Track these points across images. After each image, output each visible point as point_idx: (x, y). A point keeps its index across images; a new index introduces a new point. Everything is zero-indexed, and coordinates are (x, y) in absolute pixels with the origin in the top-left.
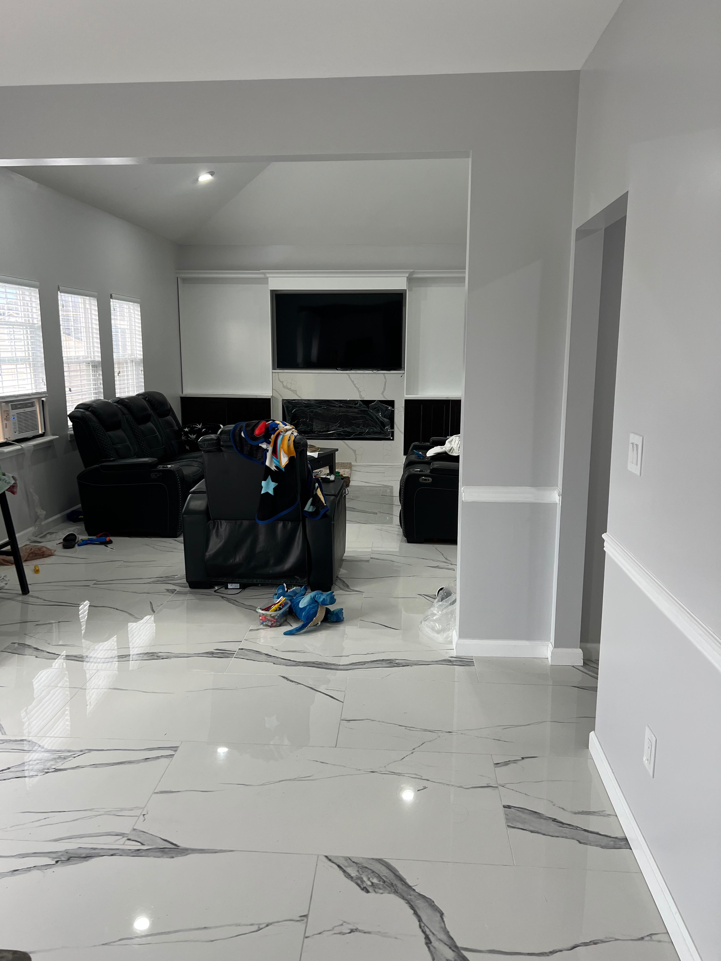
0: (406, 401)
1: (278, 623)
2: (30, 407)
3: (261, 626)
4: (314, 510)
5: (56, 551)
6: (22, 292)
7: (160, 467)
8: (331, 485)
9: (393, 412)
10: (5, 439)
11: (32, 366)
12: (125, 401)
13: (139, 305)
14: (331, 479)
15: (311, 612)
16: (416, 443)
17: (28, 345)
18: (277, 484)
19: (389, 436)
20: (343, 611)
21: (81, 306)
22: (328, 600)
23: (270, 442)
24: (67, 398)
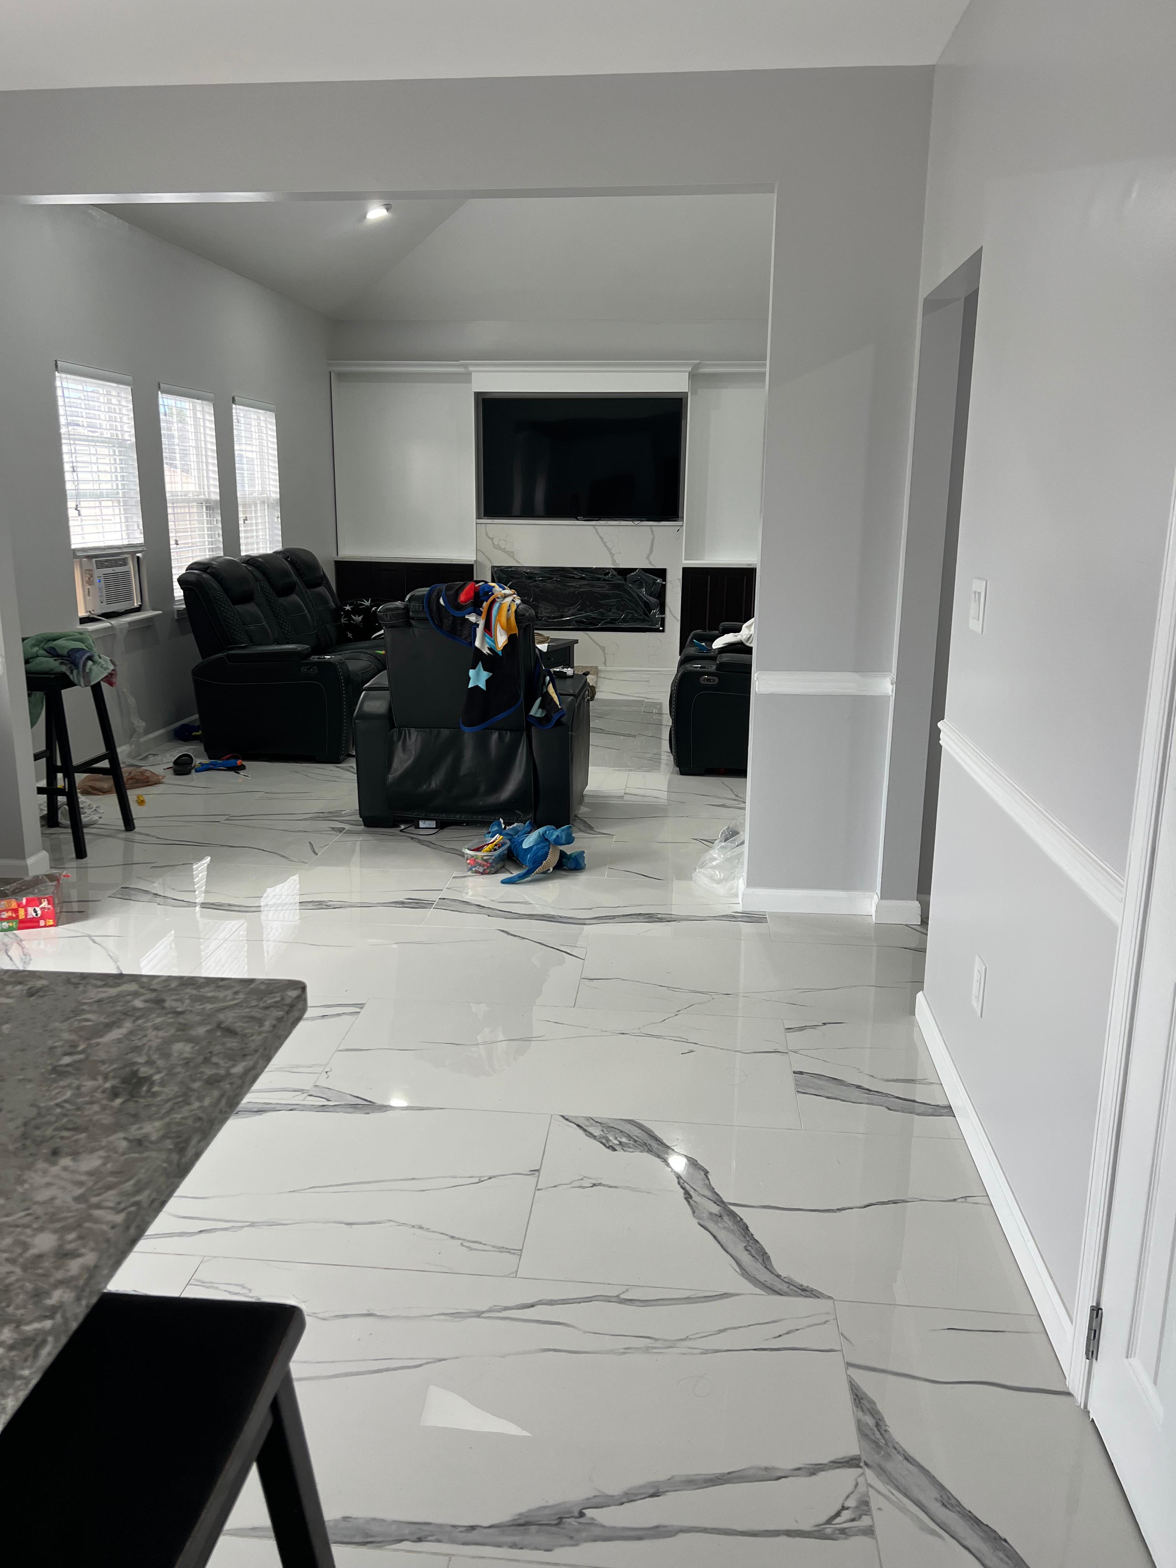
0: (684, 569)
1: (493, 869)
2: (121, 565)
3: (470, 873)
4: (543, 715)
5: (165, 777)
6: (107, 391)
7: (314, 658)
8: (569, 681)
9: (664, 587)
10: (87, 612)
11: (122, 504)
12: (259, 561)
13: (273, 414)
14: (568, 673)
15: (540, 854)
16: (699, 631)
17: (116, 472)
18: (491, 674)
19: (658, 626)
20: (584, 855)
21: (189, 413)
22: (564, 837)
23: (482, 612)
24: (172, 554)
